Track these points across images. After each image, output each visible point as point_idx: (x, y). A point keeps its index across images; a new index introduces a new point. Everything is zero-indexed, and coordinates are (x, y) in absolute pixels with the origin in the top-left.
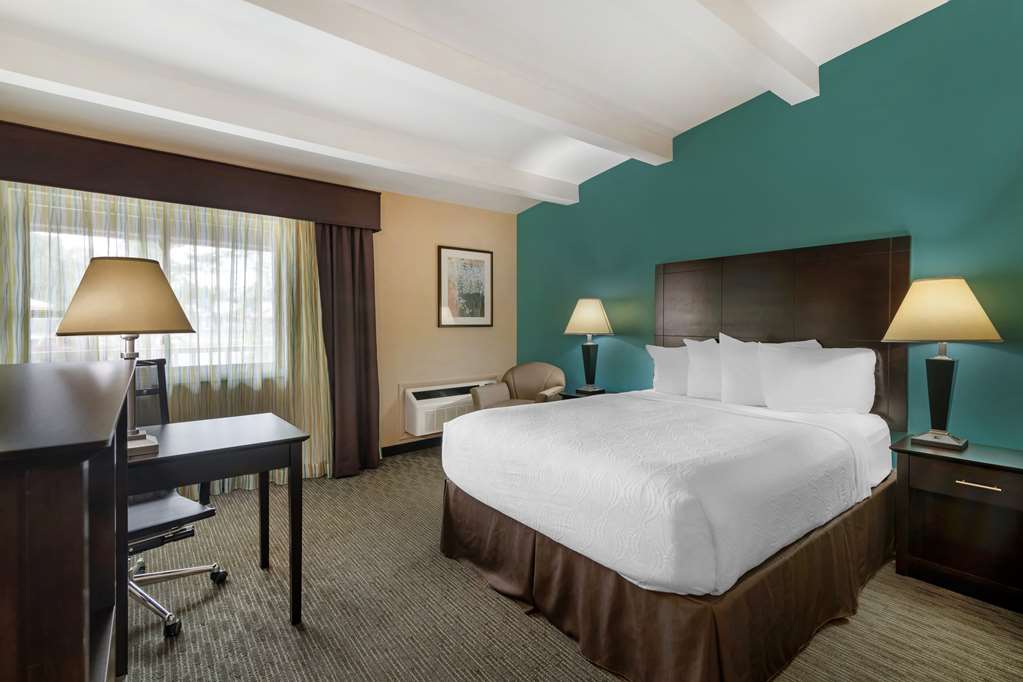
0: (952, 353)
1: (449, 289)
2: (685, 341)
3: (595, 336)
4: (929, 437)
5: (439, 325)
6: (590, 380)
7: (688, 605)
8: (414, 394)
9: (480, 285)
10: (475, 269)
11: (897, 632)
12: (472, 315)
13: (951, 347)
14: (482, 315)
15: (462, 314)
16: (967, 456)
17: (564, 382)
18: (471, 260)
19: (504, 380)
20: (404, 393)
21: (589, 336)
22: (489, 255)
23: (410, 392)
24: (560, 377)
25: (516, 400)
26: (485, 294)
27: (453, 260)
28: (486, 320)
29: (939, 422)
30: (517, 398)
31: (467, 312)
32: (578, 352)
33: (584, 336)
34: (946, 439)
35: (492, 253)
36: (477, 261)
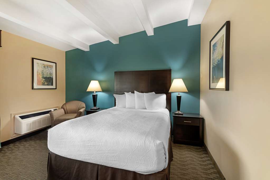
0: (181, 94)
1: (38, 75)
2: (125, 93)
3: (96, 92)
4: (177, 112)
5: (33, 88)
6: (95, 105)
7: (160, 175)
8: (20, 117)
9: (51, 74)
10: (49, 68)
11: (181, 158)
12: (48, 85)
13: (180, 93)
14: (52, 85)
15: (43, 84)
16: (184, 116)
17: (85, 107)
18: (47, 65)
19: (62, 107)
20: (14, 117)
21: (95, 92)
22: (55, 64)
23: (17, 117)
24: (84, 105)
25: (67, 114)
26: (53, 78)
27: (39, 64)
28: (54, 87)
29: (179, 109)
30: (68, 113)
31: (46, 83)
32: (91, 97)
33: (93, 92)
34: (180, 113)
35: (56, 63)
36: (50, 65)
